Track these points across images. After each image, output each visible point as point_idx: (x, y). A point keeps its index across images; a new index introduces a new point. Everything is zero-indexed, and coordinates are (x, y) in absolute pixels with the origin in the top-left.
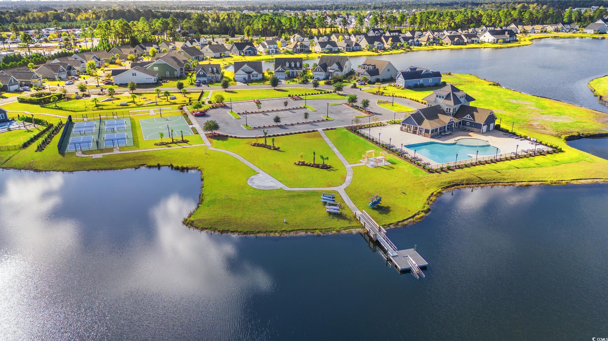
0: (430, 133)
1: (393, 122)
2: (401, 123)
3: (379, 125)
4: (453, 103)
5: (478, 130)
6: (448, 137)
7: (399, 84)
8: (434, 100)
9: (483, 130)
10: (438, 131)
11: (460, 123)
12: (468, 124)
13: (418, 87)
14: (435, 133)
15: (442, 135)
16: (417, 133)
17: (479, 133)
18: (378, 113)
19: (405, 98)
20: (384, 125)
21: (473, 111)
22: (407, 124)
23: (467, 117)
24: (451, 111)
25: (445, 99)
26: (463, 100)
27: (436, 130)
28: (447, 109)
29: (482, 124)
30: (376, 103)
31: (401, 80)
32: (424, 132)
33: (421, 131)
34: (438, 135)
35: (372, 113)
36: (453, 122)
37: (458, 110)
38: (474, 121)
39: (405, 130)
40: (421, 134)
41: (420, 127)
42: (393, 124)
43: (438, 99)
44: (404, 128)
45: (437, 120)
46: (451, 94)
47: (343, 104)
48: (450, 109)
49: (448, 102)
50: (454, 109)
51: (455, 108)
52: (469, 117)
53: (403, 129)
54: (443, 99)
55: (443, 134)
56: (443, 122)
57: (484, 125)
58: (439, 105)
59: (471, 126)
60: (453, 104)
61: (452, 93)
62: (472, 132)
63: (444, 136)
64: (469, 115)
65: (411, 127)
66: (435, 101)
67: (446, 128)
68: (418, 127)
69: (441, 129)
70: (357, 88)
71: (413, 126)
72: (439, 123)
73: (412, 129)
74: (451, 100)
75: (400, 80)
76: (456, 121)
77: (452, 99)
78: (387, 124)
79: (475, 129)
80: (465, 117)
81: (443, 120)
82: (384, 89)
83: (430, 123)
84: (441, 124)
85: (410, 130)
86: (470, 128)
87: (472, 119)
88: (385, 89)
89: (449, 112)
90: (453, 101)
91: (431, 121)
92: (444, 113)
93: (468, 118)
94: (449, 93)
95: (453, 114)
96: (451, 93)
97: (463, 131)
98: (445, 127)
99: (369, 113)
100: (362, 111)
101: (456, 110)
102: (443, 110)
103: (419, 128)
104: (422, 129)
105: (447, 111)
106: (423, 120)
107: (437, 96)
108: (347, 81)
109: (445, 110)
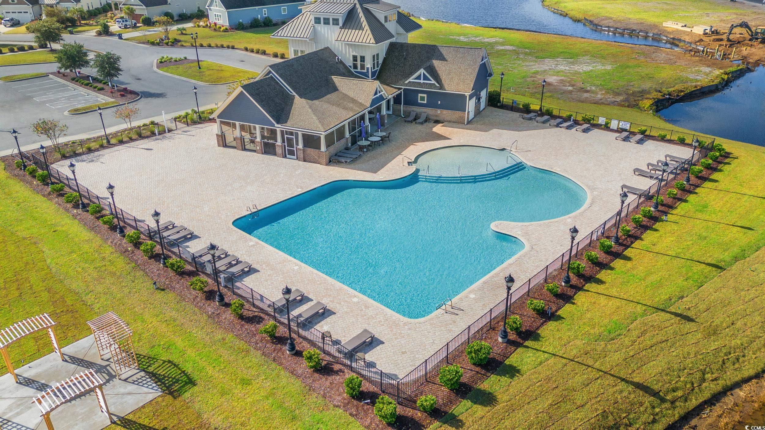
0: (323, 148)
1: (195, 116)
2: (218, 120)
3: (145, 133)
4: (371, 36)
5: (455, 115)
6: (379, 150)
7: (217, 21)
8: (308, 33)
9: (469, 112)
10: (347, 135)
11: (397, 100)
12: (422, 98)
13: (261, 26)
14: (339, 145)
15: (361, 148)
16: (279, 150)
17: (459, 123)
18: (152, 91)
19: (233, 48)
20: (162, 132)
21: (429, 59)
22: (237, 123)
23: (419, 78)
24: (368, 64)
25: (344, 26)
26: (392, 26)
27: (340, 132)
28: (355, 58)
29: (467, 94)
30: (155, 65)
31: (219, 11)
32: (301, 146)
33: (290, 144)
34: (347, 149)
35: (132, 92)
36: (381, 98)
37: (385, 59)
38: (442, 87)
39: (234, 144)
40: (292, 153)
41: (286, 127)
42: (194, 123)
43: (322, 28)
44: (232, 134)
45: (332, 96)
46: (360, 10)
47: (51, 76)
48: (363, 59)
49: (353, 35)
50: (374, 56)
51: (378, 55)
52: (425, 78)
53: (229, 139)
54: (337, 28)
55: (364, 143)
56: (353, 101)
57: (471, 97)
58: (327, 49)
59: (431, 104)
60: (373, 41)
61: (361, 5)
62: (437, 122)
63: (368, 150)
64: (422, 71)
65: (255, 128)
66: (315, 37)
67: (367, 122)
68: (279, 128)
69: (353, 125)
70: (112, 34)
71: (257, 126)
72: (345, 108)
73: (258, 139)
74: (361, 28)
75: (216, 11)
76: (389, 92)
77: (365, 23)
78: (172, 126)
79: (445, 114)
80: (411, 79)
81: (351, 94)
82: (182, 34)
83: (315, 111)
84: (351, 109)
85: (252, 142)
86: (430, 111)
87: (433, 82)
88: (184, 32)
89: (363, 67)
90: (369, 31)
91: (316, 102)
92: (347, 73)
93: (422, 81)
94: (350, 7)
95: (373, 74)
96: (358, 6)
97: (411, 122)
98: (362, 118)
99: (122, 96)
100: (102, 89)
101: (381, 61)
102: (341, 62)
103: (282, 132)
104: (291, 134)
105: (355, 67)
106: (288, 101)
107: (317, 20)
108: (91, 22)
109: (349, 63)
